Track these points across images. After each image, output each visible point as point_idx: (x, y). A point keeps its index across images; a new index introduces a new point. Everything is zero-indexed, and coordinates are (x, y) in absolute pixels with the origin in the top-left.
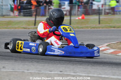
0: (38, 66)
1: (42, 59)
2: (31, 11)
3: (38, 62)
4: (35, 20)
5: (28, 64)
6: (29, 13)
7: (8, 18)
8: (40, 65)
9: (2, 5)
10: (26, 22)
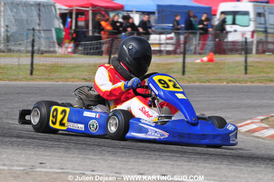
0: (114, 162)
1: (123, 148)
2: (101, 44)
3: (114, 154)
5: (94, 157)
6: (97, 48)
7: (52, 57)
8: (119, 159)
9: (39, 31)
10: (89, 66)
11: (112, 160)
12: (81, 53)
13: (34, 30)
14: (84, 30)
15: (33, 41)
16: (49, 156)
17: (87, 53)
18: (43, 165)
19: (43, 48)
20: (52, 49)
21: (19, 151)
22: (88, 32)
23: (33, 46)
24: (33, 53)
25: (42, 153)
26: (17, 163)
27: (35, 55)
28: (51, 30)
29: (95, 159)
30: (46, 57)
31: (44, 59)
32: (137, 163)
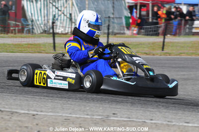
0: (167, 114)
1: (174, 104)
2: (158, 27)
3: (167, 108)
4: (164, 42)
5: (151, 110)
6: (155, 31)
7: (122, 37)
8: (171, 112)
9: (113, 18)
10: (149, 44)
11: (166, 112)
12: (143, 35)
13: (109, 17)
14: (146, 18)
15: (109, 26)
16: (120, 108)
17: (148, 34)
18: (115, 115)
19: (116, 31)
20: (122, 32)
21: (98, 105)
22: (148, 19)
23: (108, 29)
24: (108, 34)
25: (114, 106)
26: (97, 113)
27: (110, 36)
28: (121, 18)
29: (153, 111)
30: (118, 37)
31: (116, 39)
32: (184, 115)
